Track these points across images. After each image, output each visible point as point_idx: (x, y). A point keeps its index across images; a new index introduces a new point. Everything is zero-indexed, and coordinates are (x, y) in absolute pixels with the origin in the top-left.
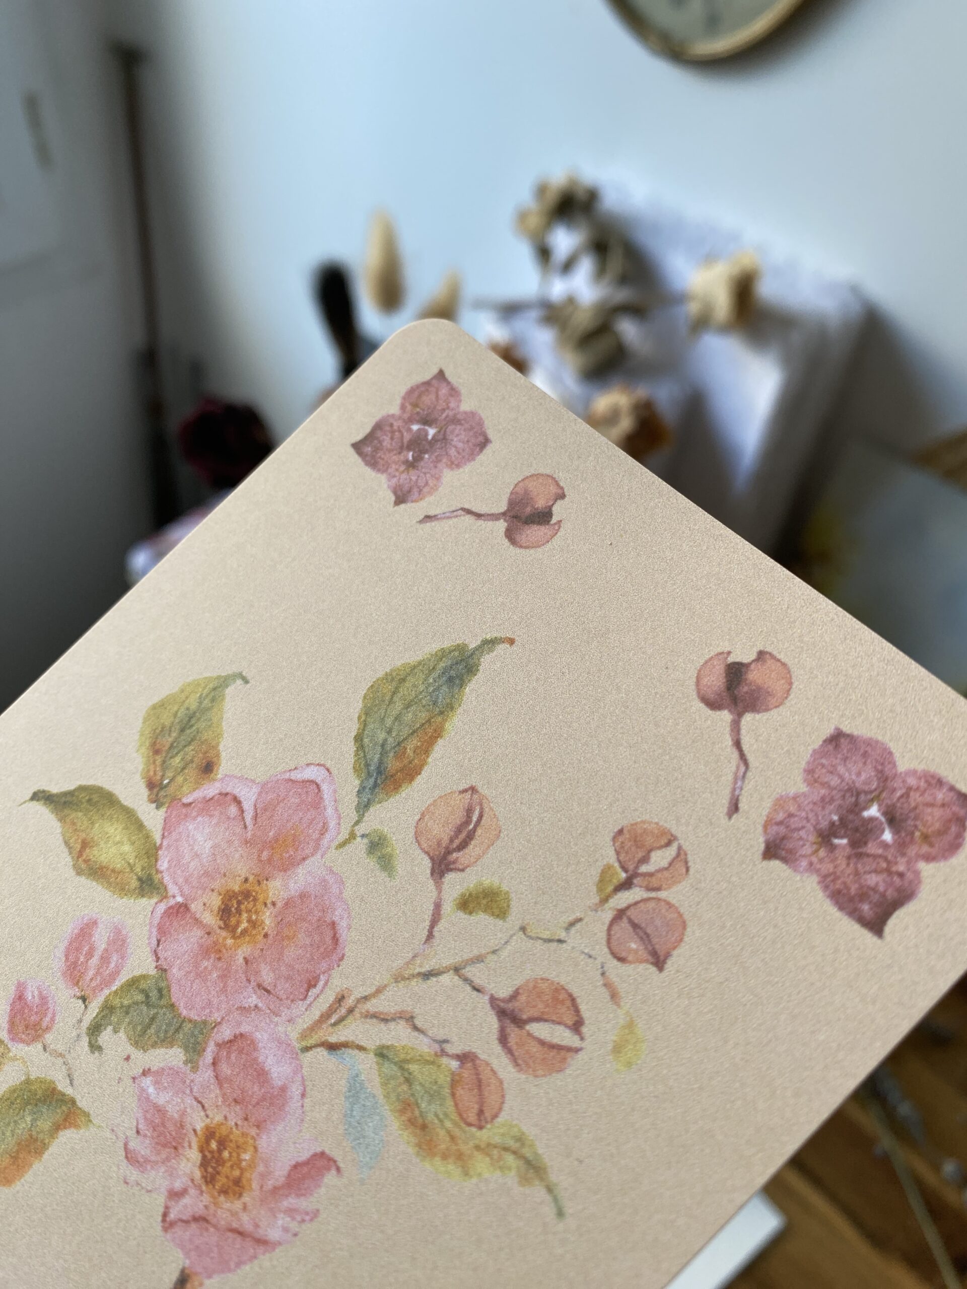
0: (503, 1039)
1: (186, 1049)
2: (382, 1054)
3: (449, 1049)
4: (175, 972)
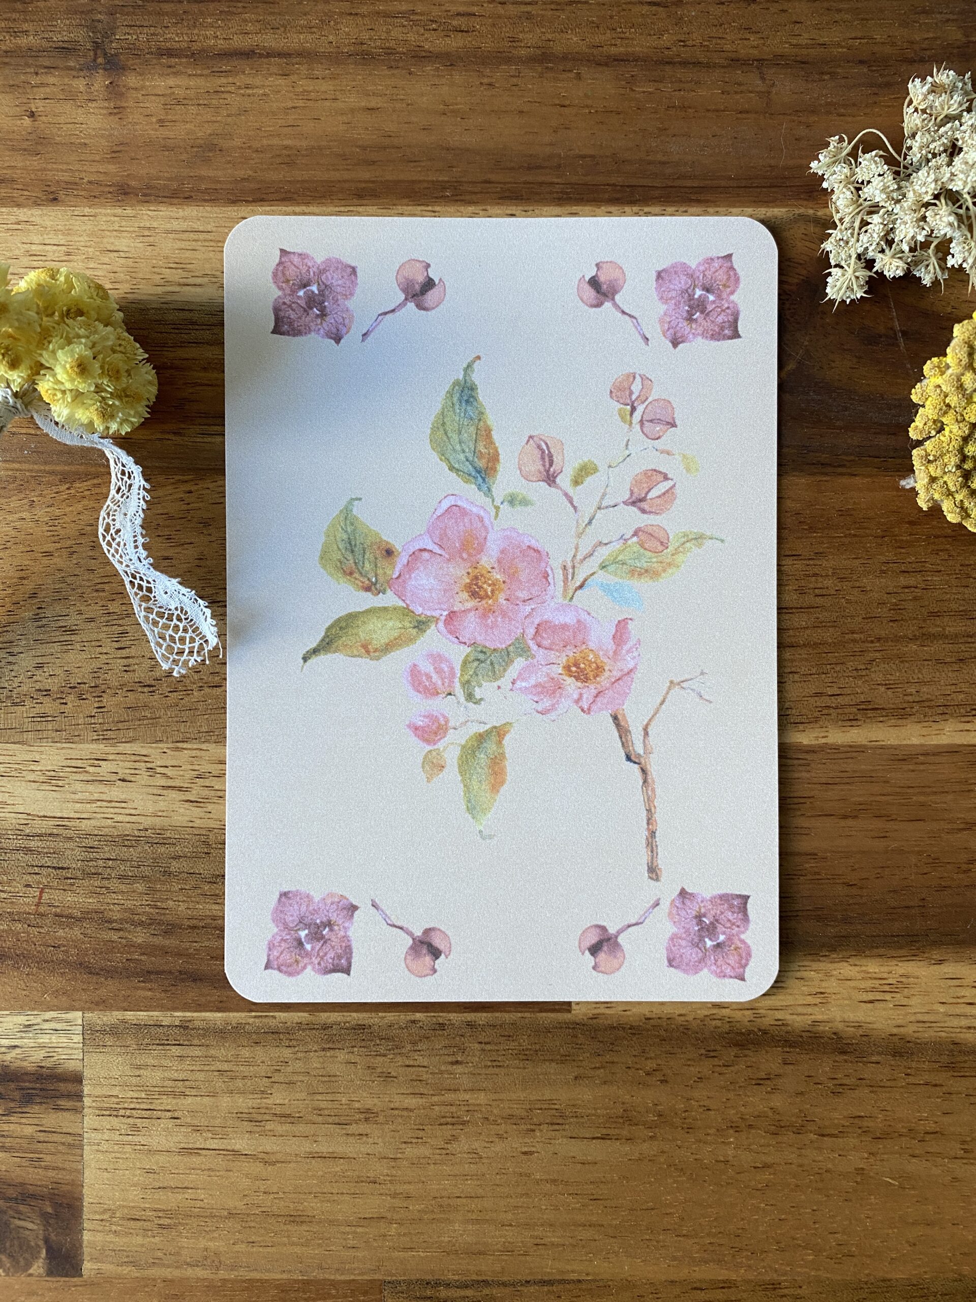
0: (643, 511)
1: (521, 656)
2: (603, 567)
3: (626, 537)
4: (480, 639)
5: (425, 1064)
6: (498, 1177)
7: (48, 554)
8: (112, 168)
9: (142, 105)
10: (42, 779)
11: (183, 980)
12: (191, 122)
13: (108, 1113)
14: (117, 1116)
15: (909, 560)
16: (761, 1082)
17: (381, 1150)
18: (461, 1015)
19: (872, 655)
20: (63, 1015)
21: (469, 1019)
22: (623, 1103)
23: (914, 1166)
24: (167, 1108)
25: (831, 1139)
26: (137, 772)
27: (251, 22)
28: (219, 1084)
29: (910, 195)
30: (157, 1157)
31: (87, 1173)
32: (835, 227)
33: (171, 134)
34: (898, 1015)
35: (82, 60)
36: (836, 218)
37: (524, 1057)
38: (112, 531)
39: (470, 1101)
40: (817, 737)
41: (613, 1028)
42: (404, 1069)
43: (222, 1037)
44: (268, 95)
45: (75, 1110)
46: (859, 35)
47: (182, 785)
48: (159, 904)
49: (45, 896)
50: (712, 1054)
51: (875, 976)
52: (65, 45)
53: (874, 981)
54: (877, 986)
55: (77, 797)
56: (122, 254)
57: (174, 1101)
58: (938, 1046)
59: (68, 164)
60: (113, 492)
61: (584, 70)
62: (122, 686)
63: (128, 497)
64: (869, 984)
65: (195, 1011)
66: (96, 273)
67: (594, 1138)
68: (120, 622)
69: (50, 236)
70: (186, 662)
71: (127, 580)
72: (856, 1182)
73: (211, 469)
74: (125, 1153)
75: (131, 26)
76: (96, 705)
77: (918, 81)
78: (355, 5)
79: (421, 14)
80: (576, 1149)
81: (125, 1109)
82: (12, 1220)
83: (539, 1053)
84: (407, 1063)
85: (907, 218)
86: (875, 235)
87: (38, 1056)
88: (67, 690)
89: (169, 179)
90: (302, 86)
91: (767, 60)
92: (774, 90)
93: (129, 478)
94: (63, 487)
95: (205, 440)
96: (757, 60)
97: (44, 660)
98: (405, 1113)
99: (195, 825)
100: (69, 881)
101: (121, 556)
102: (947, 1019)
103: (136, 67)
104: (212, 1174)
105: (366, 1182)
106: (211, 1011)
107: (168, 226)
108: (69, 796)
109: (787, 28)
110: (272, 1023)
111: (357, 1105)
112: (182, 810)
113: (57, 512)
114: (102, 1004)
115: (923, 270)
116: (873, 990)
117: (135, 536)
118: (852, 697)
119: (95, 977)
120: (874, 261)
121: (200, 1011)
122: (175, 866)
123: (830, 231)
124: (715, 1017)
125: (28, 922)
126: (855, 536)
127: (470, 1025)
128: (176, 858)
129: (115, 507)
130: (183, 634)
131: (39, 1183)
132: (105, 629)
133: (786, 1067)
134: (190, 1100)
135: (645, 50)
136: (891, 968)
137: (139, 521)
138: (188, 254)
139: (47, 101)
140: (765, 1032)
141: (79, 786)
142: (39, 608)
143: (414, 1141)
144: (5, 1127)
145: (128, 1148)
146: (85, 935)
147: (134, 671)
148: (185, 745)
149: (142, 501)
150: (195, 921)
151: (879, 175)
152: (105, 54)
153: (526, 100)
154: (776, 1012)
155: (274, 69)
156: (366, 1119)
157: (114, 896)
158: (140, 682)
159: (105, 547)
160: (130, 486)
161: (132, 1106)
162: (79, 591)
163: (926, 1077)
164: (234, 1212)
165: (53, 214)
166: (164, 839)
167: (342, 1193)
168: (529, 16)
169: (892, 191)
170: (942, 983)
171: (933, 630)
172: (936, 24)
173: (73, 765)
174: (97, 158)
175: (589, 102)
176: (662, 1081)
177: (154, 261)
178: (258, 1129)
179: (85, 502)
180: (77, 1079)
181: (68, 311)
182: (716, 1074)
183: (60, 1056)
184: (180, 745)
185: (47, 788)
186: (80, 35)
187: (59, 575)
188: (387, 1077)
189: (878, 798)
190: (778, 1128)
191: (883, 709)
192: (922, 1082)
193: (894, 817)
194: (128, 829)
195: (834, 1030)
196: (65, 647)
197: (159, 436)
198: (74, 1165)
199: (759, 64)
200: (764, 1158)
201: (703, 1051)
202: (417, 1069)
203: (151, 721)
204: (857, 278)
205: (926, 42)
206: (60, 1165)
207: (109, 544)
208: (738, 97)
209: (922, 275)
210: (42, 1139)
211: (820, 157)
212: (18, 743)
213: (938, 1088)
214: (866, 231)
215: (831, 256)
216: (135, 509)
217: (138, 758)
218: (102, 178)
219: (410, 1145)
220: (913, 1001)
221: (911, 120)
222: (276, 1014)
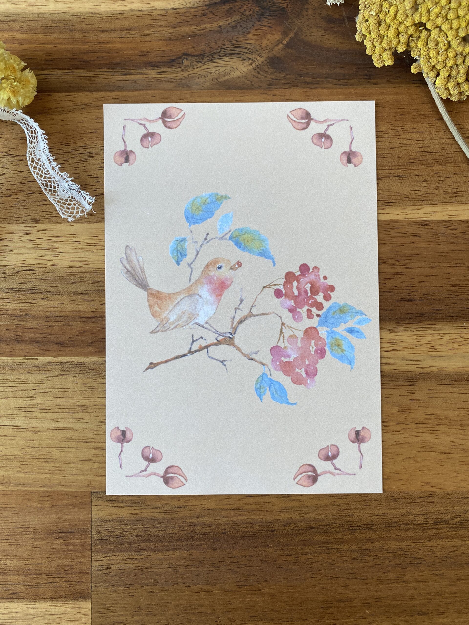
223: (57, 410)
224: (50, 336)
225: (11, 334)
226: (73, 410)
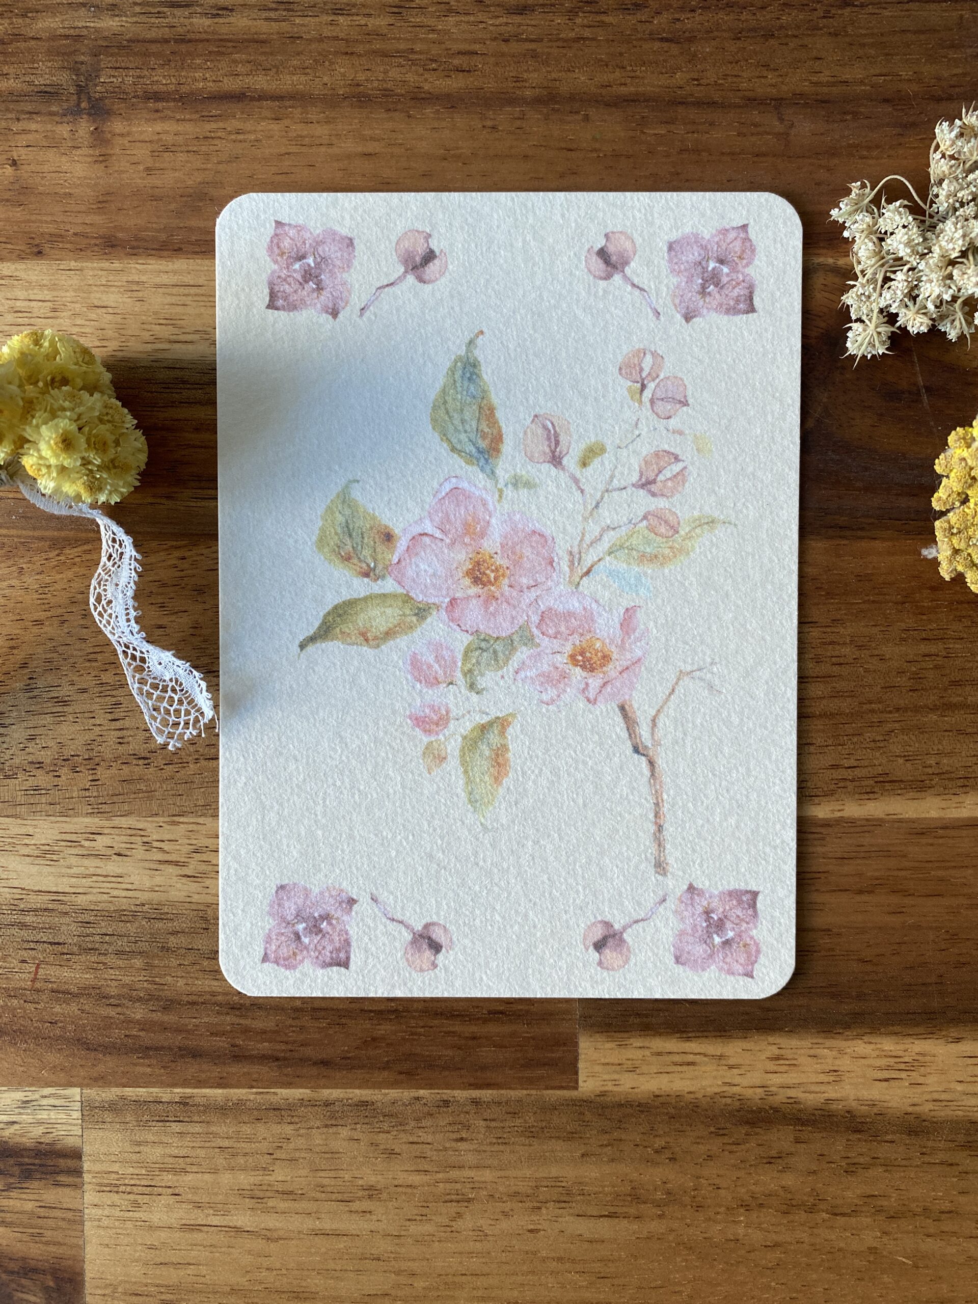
5: (429, 1141)
6: (504, 1254)
7: (39, 623)
8: (98, 219)
9: (128, 152)
10: (36, 853)
11: (182, 1056)
12: (181, 170)
13: (108, 1189)
14: (117, 1192)
15: (930, 627)
16: (773, 1161)
17: (385, 1227)
18: (465, 1092)
19: (890, 726)
20: (62, 1092)
21: (474, 1096)
22: (631, 1181)
23: (929, 1245)
24: (169, 1184)
25: (843, 1219)
26: (133, 846)
27: (241, 62)
28: (220, 1161)
29: (936, 249)
30: (158, 1233)
31: (88, 1249)
32: (856, 279)
33: (158, 183)
34: (914, 1093)
35: (65, 105)
36: (858, 269)
37: (530, 1135)
38: (104, 602)
39: (476, 1179)
40: (833, 811)
41: (620, 1105)
42: (407, 1145)
43: (224, 1114)
44: (260, 140)
45: (75, 1186)
46: (884, 71)
47: (178, 859)
48: (157, 979)
49: (41, 971)
50: (721, 1132)
51: (891, 1054)
52: (48, 89)
53: (889, 1059)
54: (892, 1064)
55: (72, 871)
56: (110, 310)
57: (175, 1178)
58: (955, 1125)
59: (52, 214)
60: (104, 559)
61: (592, 112)
62: (116, 759)
63: (119, 567)
64: (883, 1062)
65: (195, 1088)
66: (83, 330)
67: (601, 1216)
68: (114, 693)
69: (35, 291)
70: (182, 735)
71: (119, 650)
72: (869, 1261)
73: (205, 535)
74: (126, 1229)
75: (116, 68)
76: (90, 778)
77: (945, 124)
78: (351, 44)
79: (420, 53)
80: (584, 1227)
81: (125, 1185)
82: (14, 1293)
83: (546, 1130)
84: (411, 1140)
85: (934, 276)
86: (899, 292)
87: (38, 1131)
88: (60, 762)
89: (159, 231)
90: (295, 130)
91: (786, 99)
92: (793, 132)
93: (121, 545)
94: (52, 554)
95: (199, 504)
96: (775, 100)
97: (37, 731)
98: (409, 1190)
99: (193, 901)
100: (65, 956)
101: (113, 628)
102: (964, 1097)
103: (122, 112)
104: (214, 1250)
105: (369, 1259)
106: (211, 1087)
107: (158, 280)
108: (64, 870)
109: (806, 65)
110: (274, 1099)
111: (360, 1182)
112: (179, 886)
113: (48, 580)
114: (100, 1080)
115: (948, 325)
116: (888, 1068)
117: (127, 609)
118: (870, 769)
119: (93, 1054)
120: (897, 315)
121: (201, 1087)
122: (173, 941)
123: (852, 283)
124: (725, 1094)
125: (24, 998)
126: (873, 602)
127: (476, 1102)
128: (174, 933)
129: (106, 577)
130: (178, 707)
131: (41, 1258)
132: (98, 700)
133: (798, 1145)
134: (190, 1177)
135: (657, 90)
136: (907, 1046)
137: (130, 593)
138: (179, 309)
139: (30, 149)
140: (776, 1110)
141: (73, 860)
142: (30, 679)
143: (418, 1218)
144: (5, 1202)
145: (129, 1225)
146: (83, 1011)
147: (128, 743)
148: (182, 819)
149: (133, 572)
150: (194, 997)
151: (904, 227)
152: (89, 98)
153: (531, 143)
154: (788, 1090)
155: (267, 113)
156: (370, 1197)
157: (111, 971)
158: (134, 755)
159: (97, 618)
160: (122, 554)
161: (133, 1182)
162: (71, 661)
163: (940, 1156)
164: (236, 1288)
165: (38, 268)
166: (161, 914)
167: (346, 1270)
168: (534, 55)
169: (918, 244)
170: (960, 1062)
171: (955, 700)
172: (966, 59)
173: (68, 839)
174: (83, 208)
175: (597, 146)
176: (670, 1159)
177: (144, 318)
178: (260, 1206)
179: (76, 569)
180: (77, 1155)
181: (53, 380)
182: (727, 1153)
183: (60, 1132)
184: (176, 819)
185: (42, 862)
186: (64, 78)
187: (50, 645)
188: (391, 1154)
189: (896, 873)
190: (789, 1207)
191: (901, 781)
192: (937, 1161)
193: (912, 892)
194: (124, 904)
195: (847, 1108)
196: (58, 719)
197: (150, 500)
198: (75, 1241)
199: (777, 104)
200: (774, 1237)
201: (712, 1129)
202: (421, 1146)
203: (146, 794)
204: (879, 333)
205: (955, 79)
206: (61, 1241)
207: (100, 614)
208: (753, 139)
209: (947, 330)
210: (42, 1215)
211: (841, 205)
212: (12, 816)
213: (955, 1167)
214: (889, 288)
215: (852, 310)
216: (127, 580)
217: (133, 832)
218: (88, 230)
219: (414, 1223)
220: (930, 1080)
221: (938, 166)
222: (278, 1091)
223: (319, 1195)
224: (301, 1048)
225: (221, 1043)
226: (351, 1195)
